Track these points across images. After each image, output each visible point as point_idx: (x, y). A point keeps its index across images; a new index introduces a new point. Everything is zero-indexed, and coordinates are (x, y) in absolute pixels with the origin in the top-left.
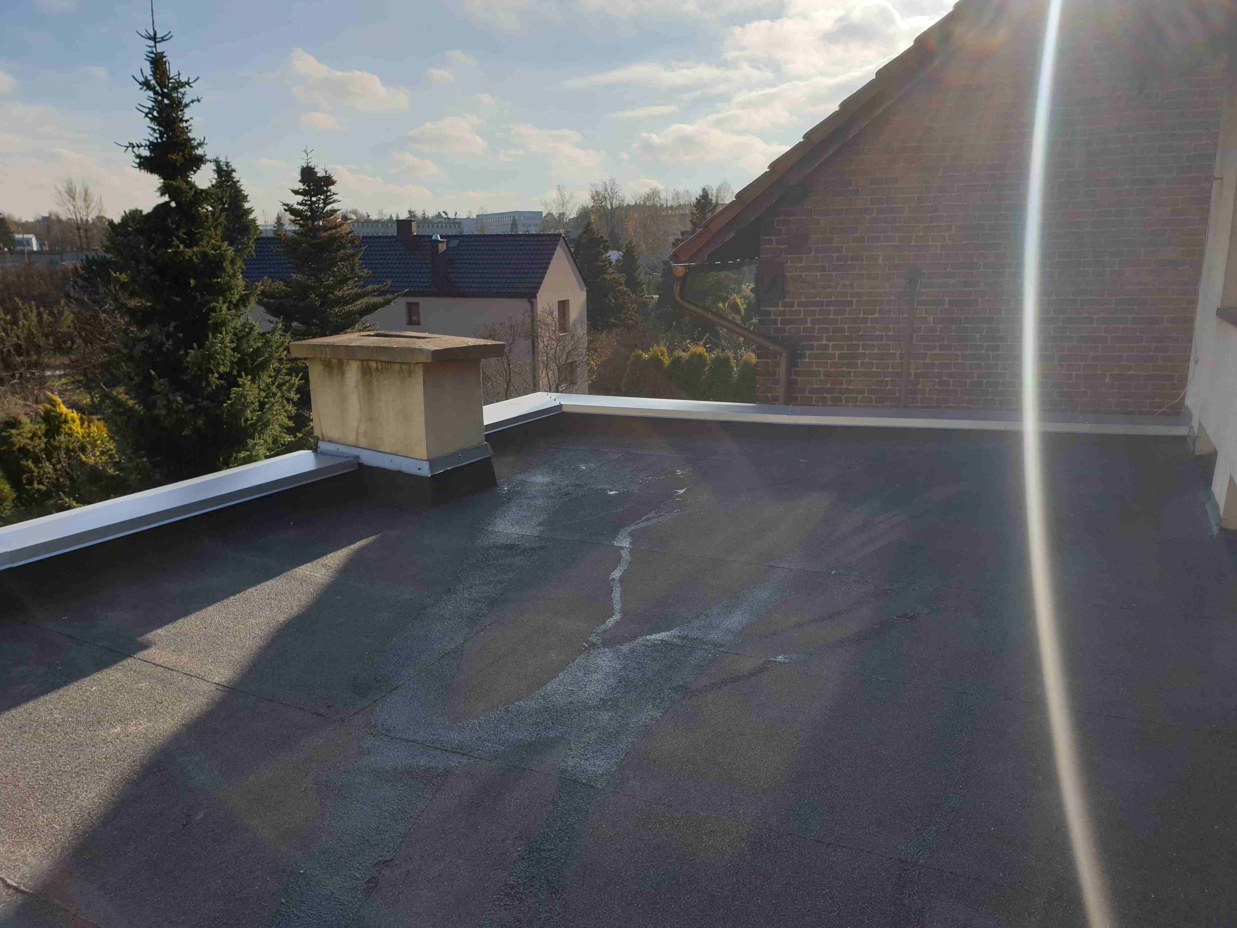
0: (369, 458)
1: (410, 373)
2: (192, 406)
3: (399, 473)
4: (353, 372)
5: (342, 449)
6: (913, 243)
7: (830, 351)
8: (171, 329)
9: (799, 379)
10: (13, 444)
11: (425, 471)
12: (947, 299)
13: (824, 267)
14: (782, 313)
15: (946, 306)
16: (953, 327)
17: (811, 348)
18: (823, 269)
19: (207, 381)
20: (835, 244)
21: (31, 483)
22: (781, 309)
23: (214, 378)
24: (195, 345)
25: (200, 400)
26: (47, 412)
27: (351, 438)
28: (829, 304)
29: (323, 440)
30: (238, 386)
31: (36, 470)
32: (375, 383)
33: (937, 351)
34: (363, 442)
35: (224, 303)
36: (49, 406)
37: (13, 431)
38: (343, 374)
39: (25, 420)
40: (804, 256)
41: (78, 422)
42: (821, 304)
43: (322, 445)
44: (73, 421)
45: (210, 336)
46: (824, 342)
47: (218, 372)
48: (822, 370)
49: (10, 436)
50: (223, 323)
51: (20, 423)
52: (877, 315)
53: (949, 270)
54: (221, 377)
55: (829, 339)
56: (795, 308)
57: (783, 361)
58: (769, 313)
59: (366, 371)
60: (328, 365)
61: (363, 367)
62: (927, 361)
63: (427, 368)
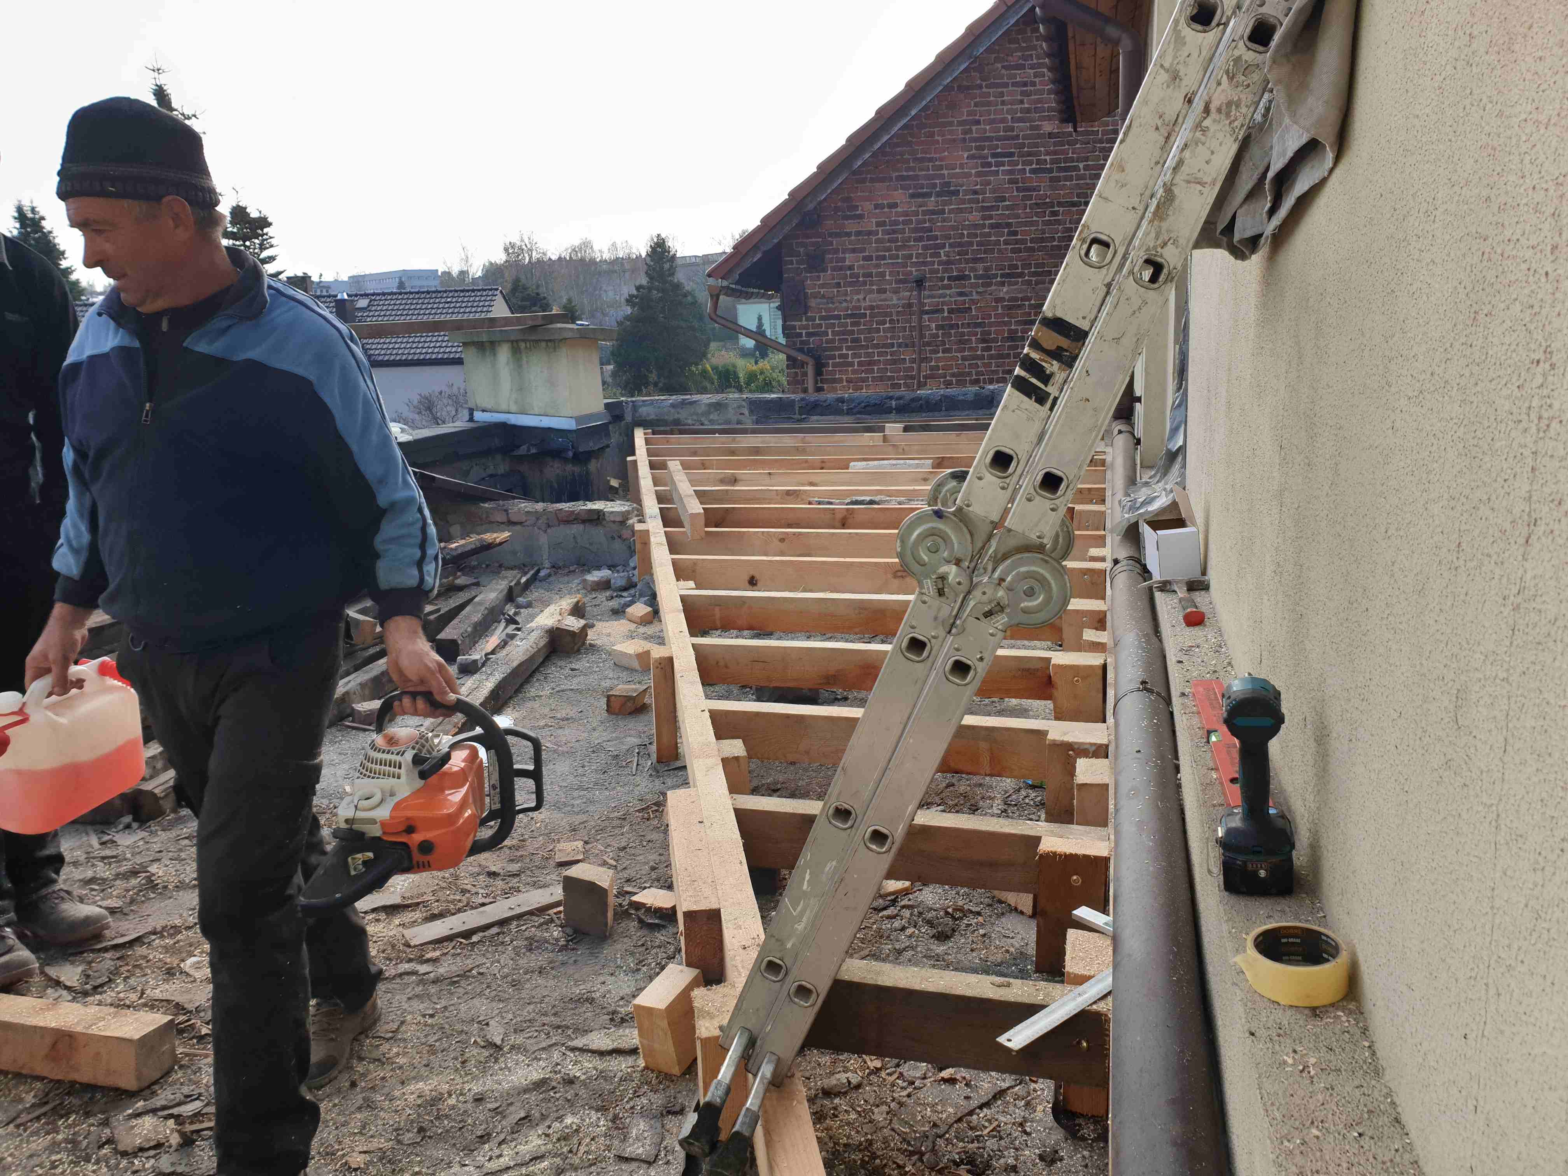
1: (554, 350)
3: (550, 430)
4: (504, 354)
6: (914, 260)
7: (850, 360)
9: (825, 386)
11: (571, 426)
12: (945, 308)
13: (839, 283)
14: (806, 327)
15: (946, 314)
16: (953, 331)
17: (833, 357)
18: (838, 285)
20: (847, 263)
22: (804, 323)
27: (504, 407)
28: (847, 316)
29: (476, 412)
32: (524, 359)
33: (940, 355)
34: (515, 409)
38: (495, 355)
40: (822, 274)
42: (838, 317)
43: (476, 417)
46: (844, 352)
48: (844, 377)
52: (888, 325)
53: (946, 282)
55: (848, 348)
56: (817, 322)
57: (810, 370)
58: (794, 327)
59: (516, 351)
61: (513, 347)
62: (933, 363)
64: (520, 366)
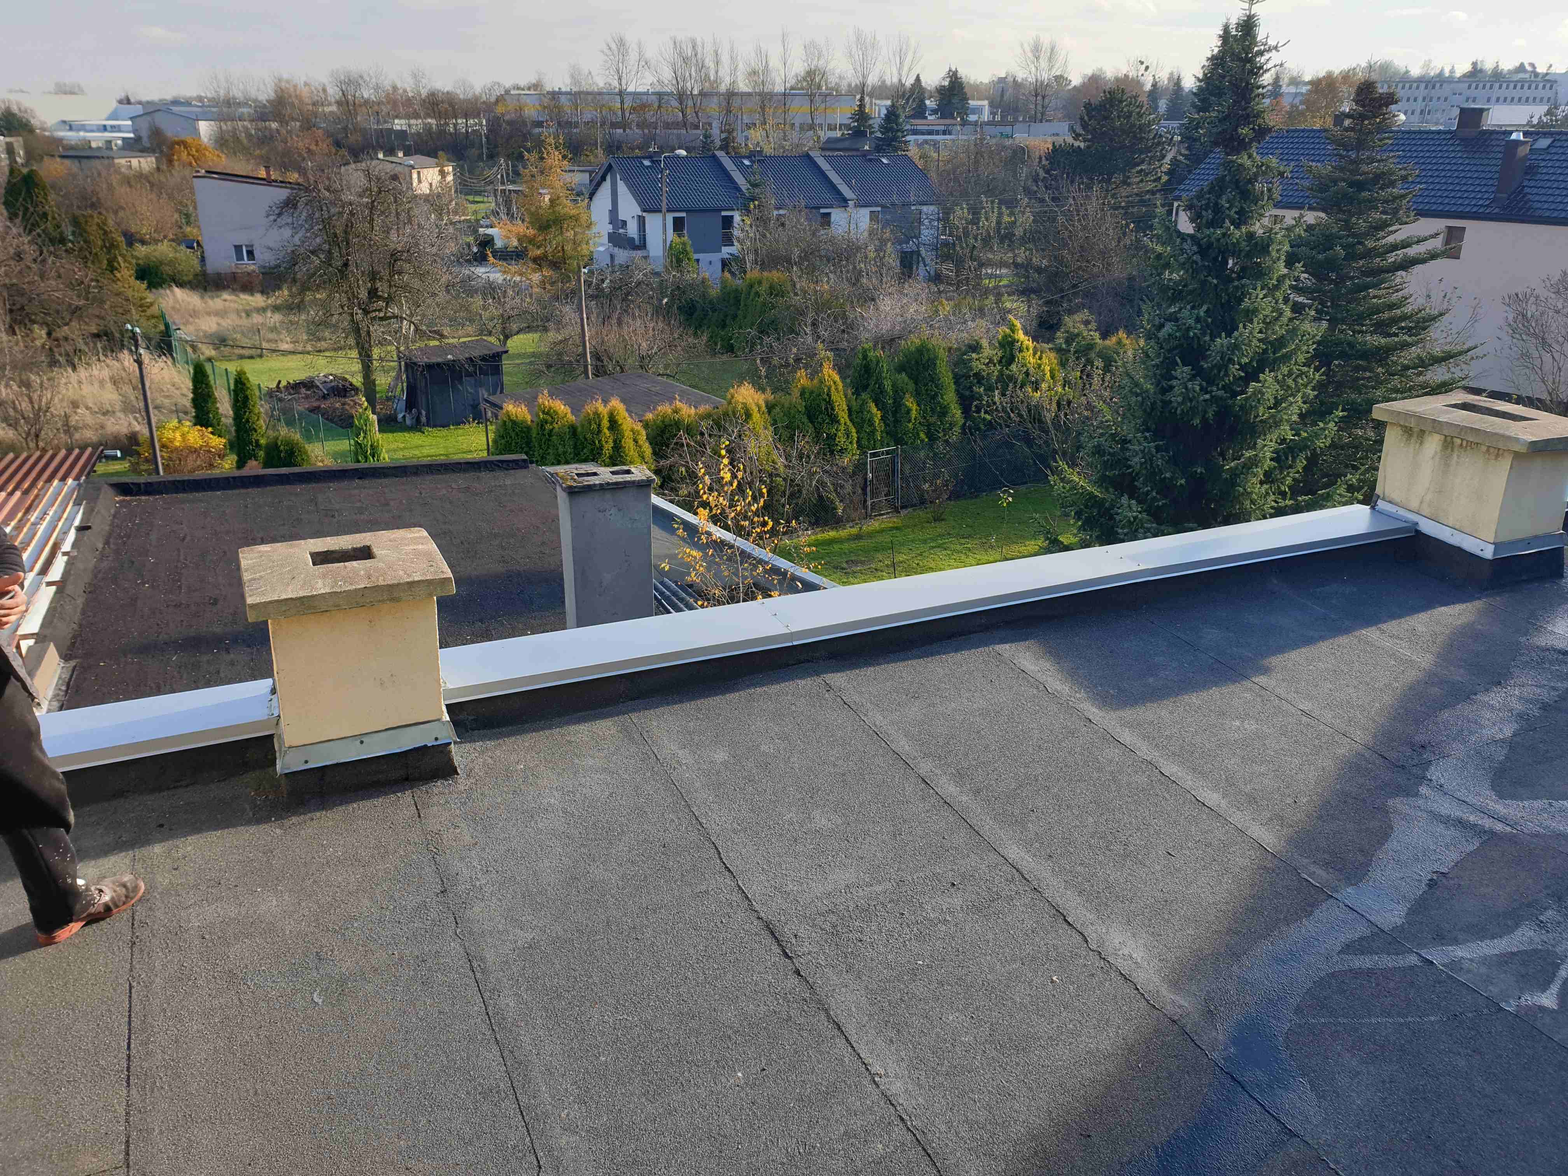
0: (1428, 527)
1: (1497, 456)
2: (1207, 396)
3: (1459, 550)
4: (1433, 444)
5: (1402, 512)
8: (1202, 314)
10: (972, 370)
11: (1488, 553)
19: (1226, 371)
21: (978, 411)
23: (1234, 369)
24: (1223, 335)
25: (1215, 389)
26: (1006, 336)
27: (1414, 504)
29: (1383, 499)
30: (1259, 381)
31: (986, 398)
32: (1455, 456)
34: (1426, 511)
35: (1262, 289)
36: (1008, 331)
37: (974, 355)
38: (1421, 443)
39: (985, 343)
41: (1031, 351)
43: (1381, 505)
44: (1028, 349)
45: (1241, 325)
47: (1239, 364)
49: (971, 360)
50: (1255, 311)
51: (981, 347)
54: (1242, 368)
59: (1448, 444)
60: (1408, 431)
61: (1445, 441)
63: (1517, 455)
64: (1447, 465)
